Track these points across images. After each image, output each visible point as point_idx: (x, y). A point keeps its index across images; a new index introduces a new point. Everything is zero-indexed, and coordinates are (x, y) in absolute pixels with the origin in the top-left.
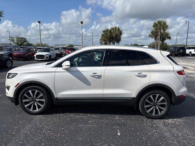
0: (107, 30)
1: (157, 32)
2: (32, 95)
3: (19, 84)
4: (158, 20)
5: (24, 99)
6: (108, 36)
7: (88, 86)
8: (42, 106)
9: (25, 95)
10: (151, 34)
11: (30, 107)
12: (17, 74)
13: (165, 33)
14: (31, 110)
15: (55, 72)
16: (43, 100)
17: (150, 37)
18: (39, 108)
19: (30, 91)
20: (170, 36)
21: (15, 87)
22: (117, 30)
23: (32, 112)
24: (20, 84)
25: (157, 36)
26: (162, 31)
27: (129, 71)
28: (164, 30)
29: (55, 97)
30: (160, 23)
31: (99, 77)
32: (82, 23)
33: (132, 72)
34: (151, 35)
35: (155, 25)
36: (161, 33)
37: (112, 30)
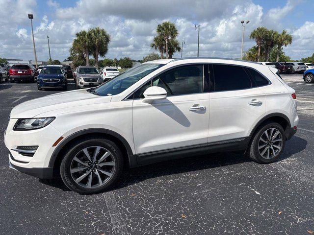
0: (83, 33)
1: (163, 40)
2: (89, 157)
3: (62, 138)
4: (165, 21)
5: (72, 168)
6: (87, 43)
7: (186, 128)
8: (110, 175)
9: (76, 159)
10: (154, 43)
11: (85, 181)
12: (55, 118)
13: (173, 41)
14: (89, 185)
15: (132, 108)
16: (113, 164)
17: (153, 47)
18: (103, 180)
19: (85, 151)
20: (180, 46)
21: (54, 146)
22: (101, 34)
23: (91, 189)
24: (65, 137)
25: (163, 45)
26: (170, 38)
27: (242, 98)
28: (173, 37)
29: (134, 153)
30: (166, 25)
31: (203, 110)
32: (31, 17)
33: (244, 100)
34: (154, 45)
35: (160, 29)
36: (168, 41)
37: (93, 34)
